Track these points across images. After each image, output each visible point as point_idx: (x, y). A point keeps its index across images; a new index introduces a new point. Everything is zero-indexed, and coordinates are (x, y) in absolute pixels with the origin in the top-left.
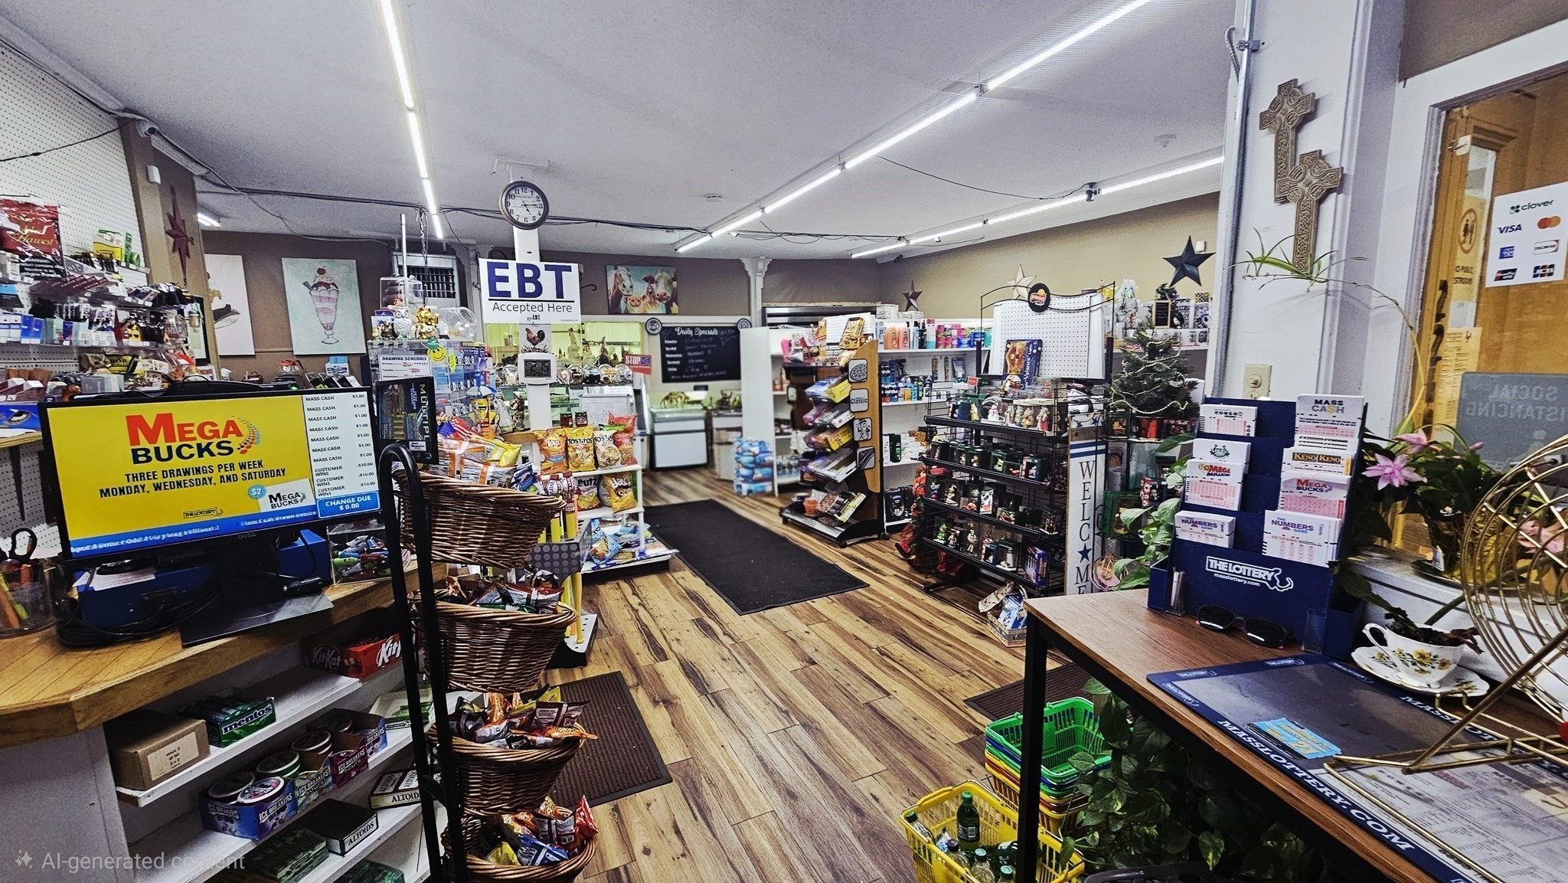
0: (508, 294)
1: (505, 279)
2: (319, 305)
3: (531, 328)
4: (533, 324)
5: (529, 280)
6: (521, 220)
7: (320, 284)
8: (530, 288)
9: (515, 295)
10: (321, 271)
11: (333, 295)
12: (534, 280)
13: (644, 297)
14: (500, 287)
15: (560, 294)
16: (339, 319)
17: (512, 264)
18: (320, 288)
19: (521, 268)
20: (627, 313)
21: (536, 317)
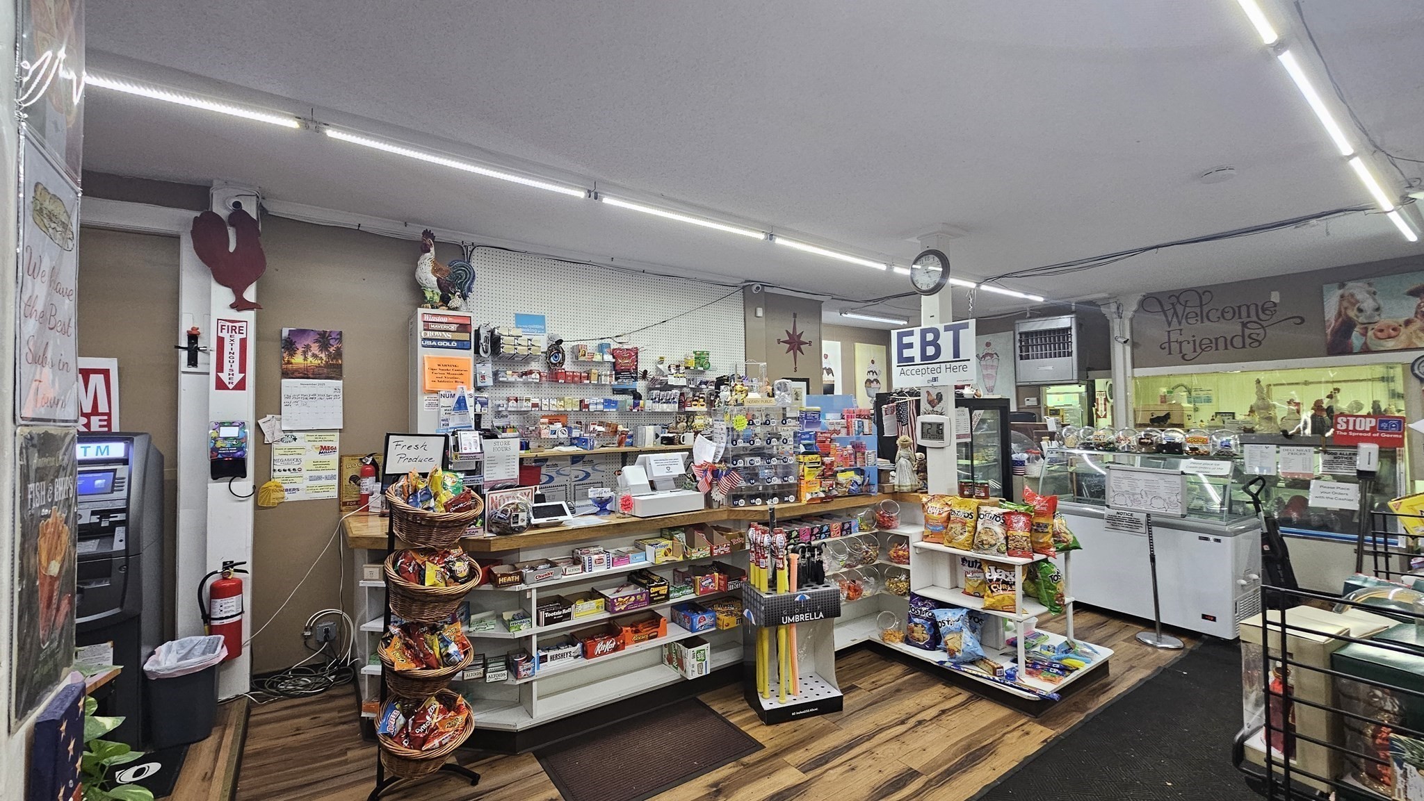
0: (911, 359)
1: (910, 346)
2: (985, 372)
3: (931, 390)
4: (933, 387)
5: (930, 343)
6: (924, 288)
7: (987, 354)
8: (931, 351)
9: (918, 360)
10: (988, 344)
11: (995, 363)
12: (934, 343)
13: (1408, 323)
14: (907, 353)
15: (956, 354)
16: (998, 383)
17: (917, 330)
18: (987, 358)
19: (924, 333)
20: (1366, 350)
21: (935, 379)
